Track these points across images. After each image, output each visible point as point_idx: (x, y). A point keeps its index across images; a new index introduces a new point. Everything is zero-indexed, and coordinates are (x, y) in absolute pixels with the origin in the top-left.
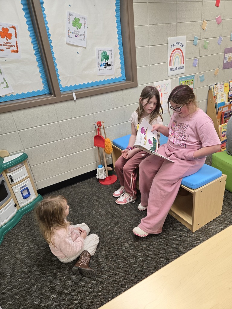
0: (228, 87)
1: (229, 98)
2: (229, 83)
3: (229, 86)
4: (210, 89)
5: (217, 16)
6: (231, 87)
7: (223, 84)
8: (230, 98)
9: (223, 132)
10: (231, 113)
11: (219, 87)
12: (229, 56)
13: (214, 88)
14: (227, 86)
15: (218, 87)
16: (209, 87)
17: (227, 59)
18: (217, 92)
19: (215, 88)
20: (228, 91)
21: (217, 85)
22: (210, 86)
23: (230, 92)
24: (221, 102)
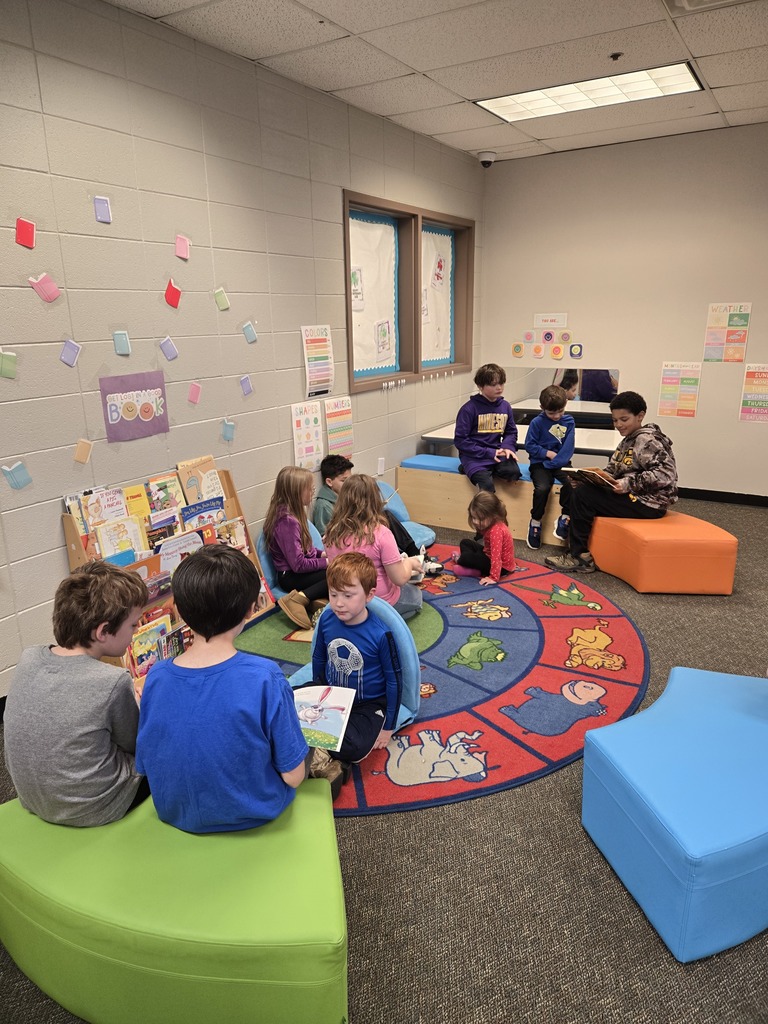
0: (145, 499)
1: (151, 534)
2: (147, 485)
3: (149, 494)
4: (67, 510)
5: (36, 276)
6: (155, 498)
7: (120, 492)
8: (157, 533)
9: (141, 656)
10: (162, 587)
11: (104, 502)
12: (125, 401)
13: (80, 508)
14: (139, 496)
15: (98, 501)
16: (60, 503)
17: (120, 411)
18: (97, 520)
19: (86, 508)
20: (147, 511)
21: (92, 498)
22: (63, 502)
23: (151, 515)
24: (118, 552)
